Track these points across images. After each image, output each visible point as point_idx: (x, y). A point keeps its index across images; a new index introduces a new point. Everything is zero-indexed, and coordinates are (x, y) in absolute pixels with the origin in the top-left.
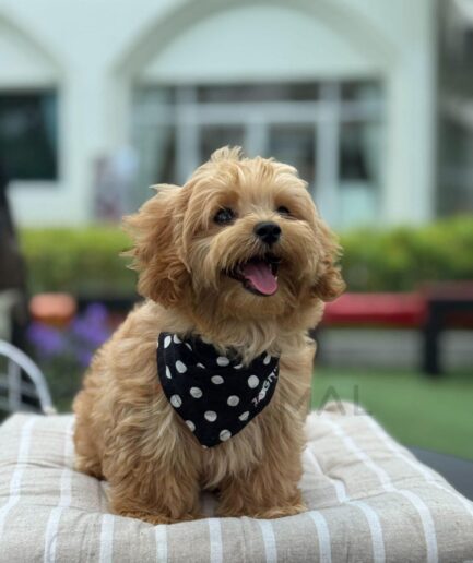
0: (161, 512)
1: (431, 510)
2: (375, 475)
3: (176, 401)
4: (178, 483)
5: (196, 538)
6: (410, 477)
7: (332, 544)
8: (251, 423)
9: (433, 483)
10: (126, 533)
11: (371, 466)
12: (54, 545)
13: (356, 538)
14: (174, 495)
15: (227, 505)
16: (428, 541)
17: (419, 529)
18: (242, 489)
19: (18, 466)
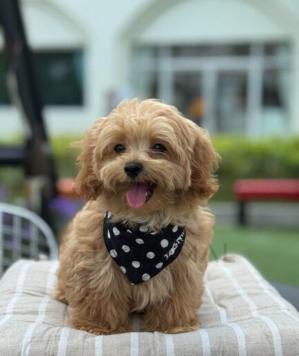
0: (104, 326)
1: (279, 329)
2: (247, 305)
3: (114, 253)
4: (116, 308)
5: (122, 345)
6: (270, 307)
7: (211, 351)
8: (164, 270)
9: (286, 311)
10: (76, 341)
11: (246, 299)
12: (28, 348)
13: (227, 348)
14: (113, 315)
15: (149, 323)
16: (276, 351)
17: (271, 343)
18: (160, 313)
19: (15, 294)
